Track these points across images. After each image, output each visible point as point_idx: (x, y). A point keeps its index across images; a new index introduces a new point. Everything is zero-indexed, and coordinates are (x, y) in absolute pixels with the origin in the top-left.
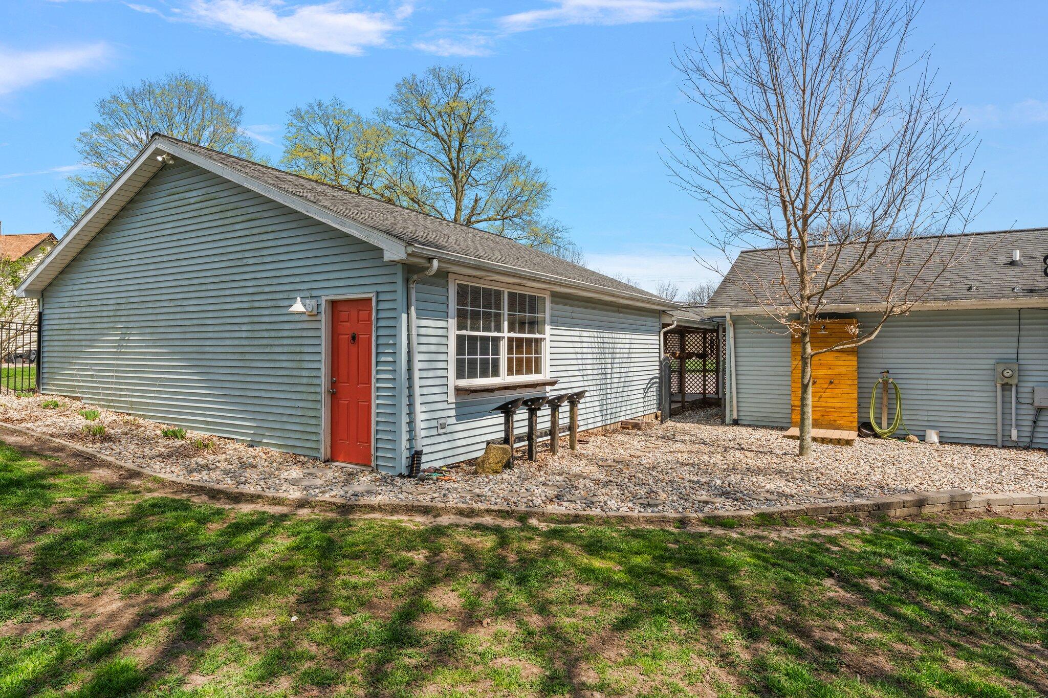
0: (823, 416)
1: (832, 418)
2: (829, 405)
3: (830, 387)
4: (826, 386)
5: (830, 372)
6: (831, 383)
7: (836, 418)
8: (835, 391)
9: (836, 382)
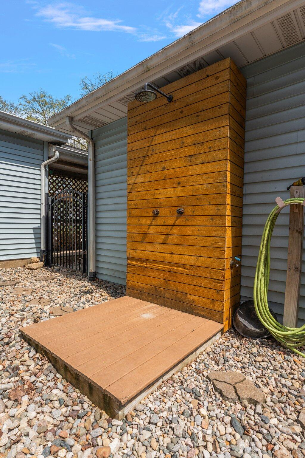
0: (166, 280)
1: (181, 287)
2: (176, 259)
3: (178, 222)
4: (171, 221)
5: (178, 192)
6: (181, 214)
7: (187, 288)
8: (187, 231)
9: (188, 211)
